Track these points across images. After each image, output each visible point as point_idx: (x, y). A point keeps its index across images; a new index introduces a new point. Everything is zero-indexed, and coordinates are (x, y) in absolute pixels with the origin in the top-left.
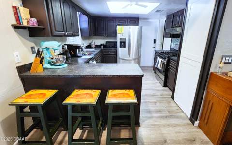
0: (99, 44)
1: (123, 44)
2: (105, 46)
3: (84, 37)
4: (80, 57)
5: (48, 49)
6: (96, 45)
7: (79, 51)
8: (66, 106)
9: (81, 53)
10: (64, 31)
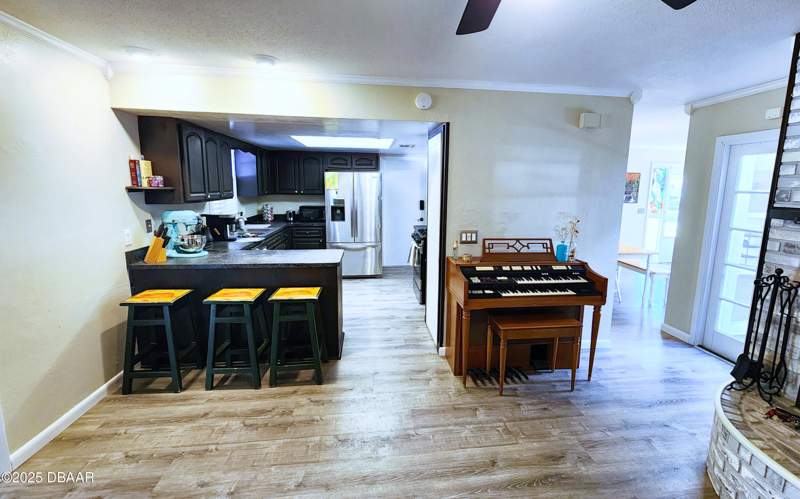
0: (283, 212)
1: (338, 212)
2: (297, 217)
3: (244, 199)
4: (233, 240)
5: (174, 224)
6: (275, 216)
7: (231, 230)
8: (209, 305)
9: (236, 234)
10: (205, 192)
